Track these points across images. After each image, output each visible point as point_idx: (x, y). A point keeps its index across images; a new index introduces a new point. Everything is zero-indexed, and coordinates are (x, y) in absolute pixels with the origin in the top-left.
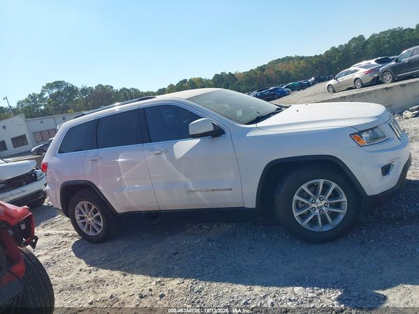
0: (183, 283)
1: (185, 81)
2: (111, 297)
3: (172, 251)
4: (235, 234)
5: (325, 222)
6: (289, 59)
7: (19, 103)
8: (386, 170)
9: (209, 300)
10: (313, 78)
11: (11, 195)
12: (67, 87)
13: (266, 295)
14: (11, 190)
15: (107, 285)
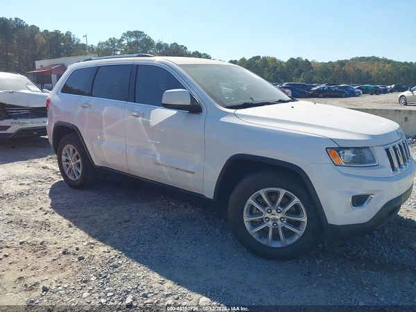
0: (109, 252)
1: (258, 57)
2: (41, 243)
3: (127, 218)
4: (194, 220)
5: (276, 237)
6: (374, 60)
7: (99, 44)
8: (359, 201)
9: (115, 279)
10: (393, 86)
11: (32, 122)
12: (145, 39)
13: (171, 294)
14: (33, 118)
15: (49, 231)
